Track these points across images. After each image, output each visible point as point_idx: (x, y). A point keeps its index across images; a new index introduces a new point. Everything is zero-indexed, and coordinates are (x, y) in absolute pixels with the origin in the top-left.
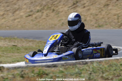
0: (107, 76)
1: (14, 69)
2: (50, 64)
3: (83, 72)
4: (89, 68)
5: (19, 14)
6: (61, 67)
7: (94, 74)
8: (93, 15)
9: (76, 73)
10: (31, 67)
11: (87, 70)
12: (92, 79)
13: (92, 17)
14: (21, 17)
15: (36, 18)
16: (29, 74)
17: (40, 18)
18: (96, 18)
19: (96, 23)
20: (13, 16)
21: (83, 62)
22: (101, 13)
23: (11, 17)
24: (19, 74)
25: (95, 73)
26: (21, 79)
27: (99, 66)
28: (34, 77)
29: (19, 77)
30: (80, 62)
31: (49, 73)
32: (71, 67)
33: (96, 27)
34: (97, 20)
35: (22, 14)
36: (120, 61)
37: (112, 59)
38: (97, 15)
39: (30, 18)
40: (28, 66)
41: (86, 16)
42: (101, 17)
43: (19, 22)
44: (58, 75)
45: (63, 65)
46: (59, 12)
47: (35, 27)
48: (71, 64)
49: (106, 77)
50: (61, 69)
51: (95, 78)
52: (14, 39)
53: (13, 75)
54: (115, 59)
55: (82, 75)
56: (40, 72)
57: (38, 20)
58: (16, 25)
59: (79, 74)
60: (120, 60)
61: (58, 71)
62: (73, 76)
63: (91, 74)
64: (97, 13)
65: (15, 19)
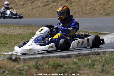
1: (30, 60)
2: (64, 55)
3: (96, 63)
4: (102, 59)
5: (37, 4)
6: (75, 58)
7: (107, 66)
8: (102, 5)
9: (90, 65)
10: (46, 58)
11: (99, 61)
12: (105, 71)
13: (101, 6)
14: (39, 6)
15: (51, 7)
16: (44, 65)
17: (55, 7)
18: (104, 7)
19: (104, 12)
20: (32, 5)
22: (109, 3)
23: (29, 6)
24: (34, 66)
25: (107, 64)
26: (36, 70)
27: (110, 57)
28: (49, 68)
29: (34, 68)
31: (64, 65)
32: (84, 58)
33: (104, 15)
34: (105, 10)
35: (39, 4)
38: (105, 5)
39: (47, 7)
40: (43, 56)
41: (96, 6)
42: (109, 6)
43: (37, 11)
44: (72, 67)
45: (76, 56)
46: (72, 2)
47: (51, 15)
48: (84, 55)
50: (75, 60)
51: (108, 70)
52: (32, 26)
53: (28, 66)
55: (95, 66)
56: (54, 63)
57: (54, 9)
58: (34, 14)
59: (92, 65)
61: (72, 62)
62: (87, 68)
63: (103, 65)
64: (105, 3)
65: (33, 9)
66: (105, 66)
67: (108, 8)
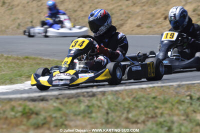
0: (134, 116)
3: (93, 109)
4: (101, 103)
7: (113, 114)
9: (84, 112)
10: (5, 101)
11: (99, 107)
12: (112, 122)
18: (74, 16)
21: (88, 92)
22: (83, 8)
25: (112, 111)
27: (116, 100)
28: (16, 117)
30: (83, 93)
34: (75, 20)
36: (149, 92)
37: (135, 89)
38: (76, 11)
42: (83, 14)
44: (54, 115)
45: (56, 98)
46: (13, 5)
48: (68, 96)
49: (134, 119)
50: (55, 104)
51: (116, 121)
54: (140, 88)
55: (94, 115)
56: (24, 109)
59: (89, 113)
60: (148, 90)
61: (52, 108)
62: (79, 118)
63: (108, 113)
64: (75, 9)
66: (110, 115)
67: (82, 17)
